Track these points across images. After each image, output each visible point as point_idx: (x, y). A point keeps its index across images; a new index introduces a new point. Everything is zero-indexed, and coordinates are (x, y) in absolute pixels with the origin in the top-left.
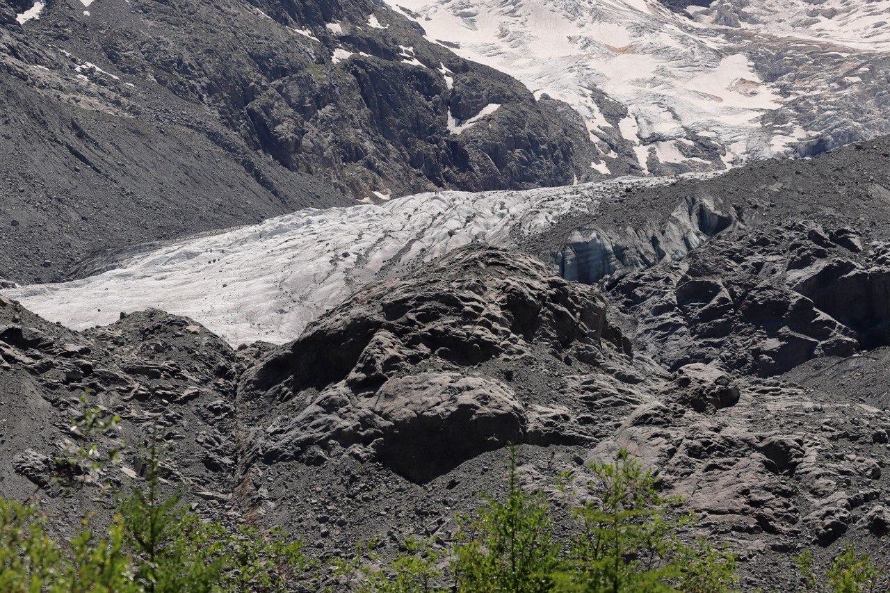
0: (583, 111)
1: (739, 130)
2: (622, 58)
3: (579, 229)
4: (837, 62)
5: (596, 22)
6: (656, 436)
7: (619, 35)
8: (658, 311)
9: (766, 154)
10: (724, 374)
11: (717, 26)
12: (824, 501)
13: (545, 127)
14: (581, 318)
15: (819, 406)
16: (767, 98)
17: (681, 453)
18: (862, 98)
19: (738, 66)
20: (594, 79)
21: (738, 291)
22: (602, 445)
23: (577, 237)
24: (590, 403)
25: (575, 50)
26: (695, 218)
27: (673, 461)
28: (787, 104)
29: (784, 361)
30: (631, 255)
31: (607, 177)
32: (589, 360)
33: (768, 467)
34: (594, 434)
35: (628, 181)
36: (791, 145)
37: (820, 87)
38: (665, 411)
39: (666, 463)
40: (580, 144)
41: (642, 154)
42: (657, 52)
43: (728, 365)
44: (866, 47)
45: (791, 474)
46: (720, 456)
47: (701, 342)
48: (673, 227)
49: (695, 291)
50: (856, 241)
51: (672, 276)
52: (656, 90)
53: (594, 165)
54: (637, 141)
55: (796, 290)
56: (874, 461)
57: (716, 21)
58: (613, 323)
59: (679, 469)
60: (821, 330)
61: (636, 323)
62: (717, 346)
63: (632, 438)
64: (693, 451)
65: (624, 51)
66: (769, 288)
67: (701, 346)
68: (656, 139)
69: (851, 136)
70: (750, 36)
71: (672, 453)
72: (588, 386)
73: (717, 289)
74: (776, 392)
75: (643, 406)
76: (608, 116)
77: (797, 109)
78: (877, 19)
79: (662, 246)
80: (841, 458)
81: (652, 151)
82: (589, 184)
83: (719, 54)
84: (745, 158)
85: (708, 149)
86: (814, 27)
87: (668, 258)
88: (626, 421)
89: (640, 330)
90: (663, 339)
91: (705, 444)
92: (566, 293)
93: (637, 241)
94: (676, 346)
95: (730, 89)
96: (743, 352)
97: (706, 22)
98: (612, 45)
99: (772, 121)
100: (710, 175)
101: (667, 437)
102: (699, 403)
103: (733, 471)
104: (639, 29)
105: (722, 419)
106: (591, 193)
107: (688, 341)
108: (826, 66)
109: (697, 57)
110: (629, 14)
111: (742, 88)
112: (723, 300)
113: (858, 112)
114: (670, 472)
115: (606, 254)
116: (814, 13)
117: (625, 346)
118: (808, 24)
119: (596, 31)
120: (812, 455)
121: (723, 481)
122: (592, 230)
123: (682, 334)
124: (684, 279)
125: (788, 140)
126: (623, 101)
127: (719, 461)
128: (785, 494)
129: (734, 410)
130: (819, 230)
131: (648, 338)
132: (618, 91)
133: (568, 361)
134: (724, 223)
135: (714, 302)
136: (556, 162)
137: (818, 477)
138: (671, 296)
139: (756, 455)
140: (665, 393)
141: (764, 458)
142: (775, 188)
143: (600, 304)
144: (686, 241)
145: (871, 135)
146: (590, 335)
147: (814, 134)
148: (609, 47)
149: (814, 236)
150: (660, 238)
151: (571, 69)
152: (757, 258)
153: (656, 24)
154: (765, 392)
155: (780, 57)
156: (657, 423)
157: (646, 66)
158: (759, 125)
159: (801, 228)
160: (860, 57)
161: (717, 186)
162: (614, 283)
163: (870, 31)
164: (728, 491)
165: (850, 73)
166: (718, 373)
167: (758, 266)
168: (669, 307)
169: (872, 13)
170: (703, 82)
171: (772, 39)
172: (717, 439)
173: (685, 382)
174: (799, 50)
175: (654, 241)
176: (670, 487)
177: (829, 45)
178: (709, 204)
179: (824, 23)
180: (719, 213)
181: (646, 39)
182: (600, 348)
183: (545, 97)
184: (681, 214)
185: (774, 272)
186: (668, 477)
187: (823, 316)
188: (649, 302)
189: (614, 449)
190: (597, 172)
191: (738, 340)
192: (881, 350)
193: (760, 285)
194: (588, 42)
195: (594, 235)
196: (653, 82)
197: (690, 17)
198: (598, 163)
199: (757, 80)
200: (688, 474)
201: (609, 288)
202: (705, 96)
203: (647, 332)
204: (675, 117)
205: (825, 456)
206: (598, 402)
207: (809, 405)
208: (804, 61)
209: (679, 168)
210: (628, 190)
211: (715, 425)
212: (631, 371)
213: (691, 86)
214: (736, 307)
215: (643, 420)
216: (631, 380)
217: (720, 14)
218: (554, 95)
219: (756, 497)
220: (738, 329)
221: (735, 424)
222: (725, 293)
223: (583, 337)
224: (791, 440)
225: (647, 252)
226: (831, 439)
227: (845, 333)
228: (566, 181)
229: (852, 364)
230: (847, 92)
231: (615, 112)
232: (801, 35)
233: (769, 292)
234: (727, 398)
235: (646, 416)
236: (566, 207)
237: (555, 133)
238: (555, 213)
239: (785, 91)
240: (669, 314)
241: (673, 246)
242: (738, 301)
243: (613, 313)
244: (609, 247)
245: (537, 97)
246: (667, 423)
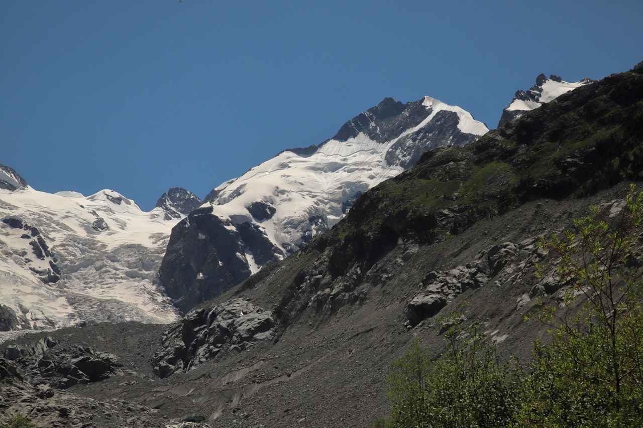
0: (16, 310)
1: (61, 318)
2: (29, 295)
3: (11, 344)
4: (91, 301)
5: (22, 286)
6: (28, 405)
7: (28, 289)
8: (32, 369)
9: (68, 326)
10: (50, 388)
11: (58, 289)
12: (75, 426)
13: (4, 314)
14: (9, 370)
15: (77, 398)
16: (70, 310)
17: (35, 411)
18: (97, 311)
19: (63, 300)
20: (20, 301)
21: (56, 364)
22: (11, 408)
23: (10, 346)
24: (8, 395)
25: (15, 293)
26: (46, 343)
27: (32, 413)
28: (75, 312)
29: (68, 385)
30: (26, 352)
31: (21, 329)
32: (11, 383)
33: (60, 415)
34: (9, 405)
35: (27, 331)
36: (76, 323)
37: (85, 308)
38: (31, 398)
39: (30, 413)
40: (13, 319)
41: (32, 324)
42: (39, 295)
43: (51, 385)
44: (99, 297)
45: (67, 418)
46: (46, 412)
47: (44, 378)
48: (39, 345)
49: (43, 363)
50: (92, 351)
51: (37, 359)
52: (38, 306)
53: (17, 326)
54: (31, 320)
55: (74, 364)
56: (91, 415)
57: (57, 287)
58: (18, 372)
59: (34, 415)
60: (80, 376)
61: (25, 372)
62: (49, 380)
63: (20, 406)
64: (38, 410)
65: (29, 294)
66: (66, 364)
67: (44, 380)
68: (37, 319)
69: (93, 322)
70: (67, 292)
71: (32, 410)
72: (9, 390)
73: (50, 363)
74: (65, 394)
75: (25, 397)
76: (23, 312)
77: (79, 313)
78: (103, 290)
79: (35, 350)
80: (82, 413)
81: (35, 323)
82: (15, 331)
83: (57, 297)
84: (62, 326)
85: (52, 324)
86: (86, 291)
87: (37, 354)
88: (18, 401)
89: (26, 374)
90: (33, 377)
91: (42, 408)
92: (5, 362)
93: (28, 348)
94: (36, 379)
95: (60, 307)
96: (56, 382)
97: (54, 287)
98: (26, 292)
99: (72, 316)
100: (52, 331)
101: (31, 406)
102: (42, 396)
103: (50, 416)
104: (35, 288)
105: (48, 401)
106: (16, 334)
107: (41, 378)
108: (88, 302)
109: (51, 297)
110: (32, 284)
111: (63, 307)
112: (52, 367)
113: (96, 315)
114: (31, 416)
115: (18, 351)
116: (85, 287)
117: (21, 379)
118: (83, 290)
119: (22, 288)
120: (73, 412)
121: (46, 419)
122: (14, 345)
123: (39, 376)
124: (41, 360)
125: (75, 322)
126: (28, 308)
127: (46, 413)
128: (65, 423)
129: (52, 398)
130: (82, 348)
131: (28, 377)
132: (27, 304)
133: (3, 383)
134: (54, 344)
135: (49, 367)
136: (6, 324)
137: (74, 419)
138: (36, 365)
139: (57, 412)
140: (32, 393)
141: (59, 413)
142: (70, 335)
143: (15, 366)
144: (43, 349)
145: (99, 322)
146: (11, 375)
147: (83, 321)
148: (25, 292)
149: (80, 350)
150: (35, 348)
151: (13, 298)
152: (63, 355)
153: (40, 287)
154: (61, 394)
155: (75, 298)
156: (28, 402)
157: (36, 299)
158: (67, 317)
159: (76, 347)
160: (98, 300)
161: (52, 334)
162: (19, 360)
163: (100, 293)
164: (47, 422)
165: (94, 304)
166: (49, 388)
167: (63, 357)
168: (35, 368)
169: (102, 288)
170: (52, 304)
171: (73, 293)
172: (46, 407)
173: (39, 390)
174: (80, 297)
175: (33, 349)
176: (30, 421)
177: (89, 296)
178: (50, 339)
179: (88, 290)
180: (53, 341)
181: (36, 291)
182: (14, 379)
183: (5, 306)
184: (42, 341)
185: (68, 359)
186: (30, 418)
187: (81, 372)
188: (30, 366)
189: (14, 409)
190: (18, 328)
191: (55, 378)
192: (96, 383)
193: (63, 363)
194: (19, 291)
195: (15, 346)
196: (37, 303)
197: (50, 286)
198: (18, 325)
199: (68, 304)
200: (36, 417)
201: (18, 362)
202: (52, 308)
203: (28, 375)
204: (43, 314)
205: (77, 413)
206: (11, 395)
207: (74, 398)
208: (81, 300)
209: (42, 328)
210: (27, 334)
211: (46, 403)
212: (22, 386)
213: (48, 305)
214: (55, 369)
215: (24, 401)
216: (22, 389)
217: (59, 285)
218: (7, 305)
219: (56, 424)
220: (55, 376)
221: (52, 403)
222: (53, 365)
223: (9, 376)
224: (68, 408)
225: (31, 352)
226: (79, 408)
227: (87, 377)
228: (8, 330)
229: (87, 386)
230: (93, 309)
231: (25, 311)
232: (81, 293)
233: (66, 365)
234: (50, 395)
235: (25, 400)
236: (7, 338)
237: (7, 316)
238: (4, 339)
239: (75, 308)
240: (35, 370)
241: (39, 350)
242: (56, 367)
243: (19, 369)
244: (19, 350)
245: (2, 305)
246: (31, 402)
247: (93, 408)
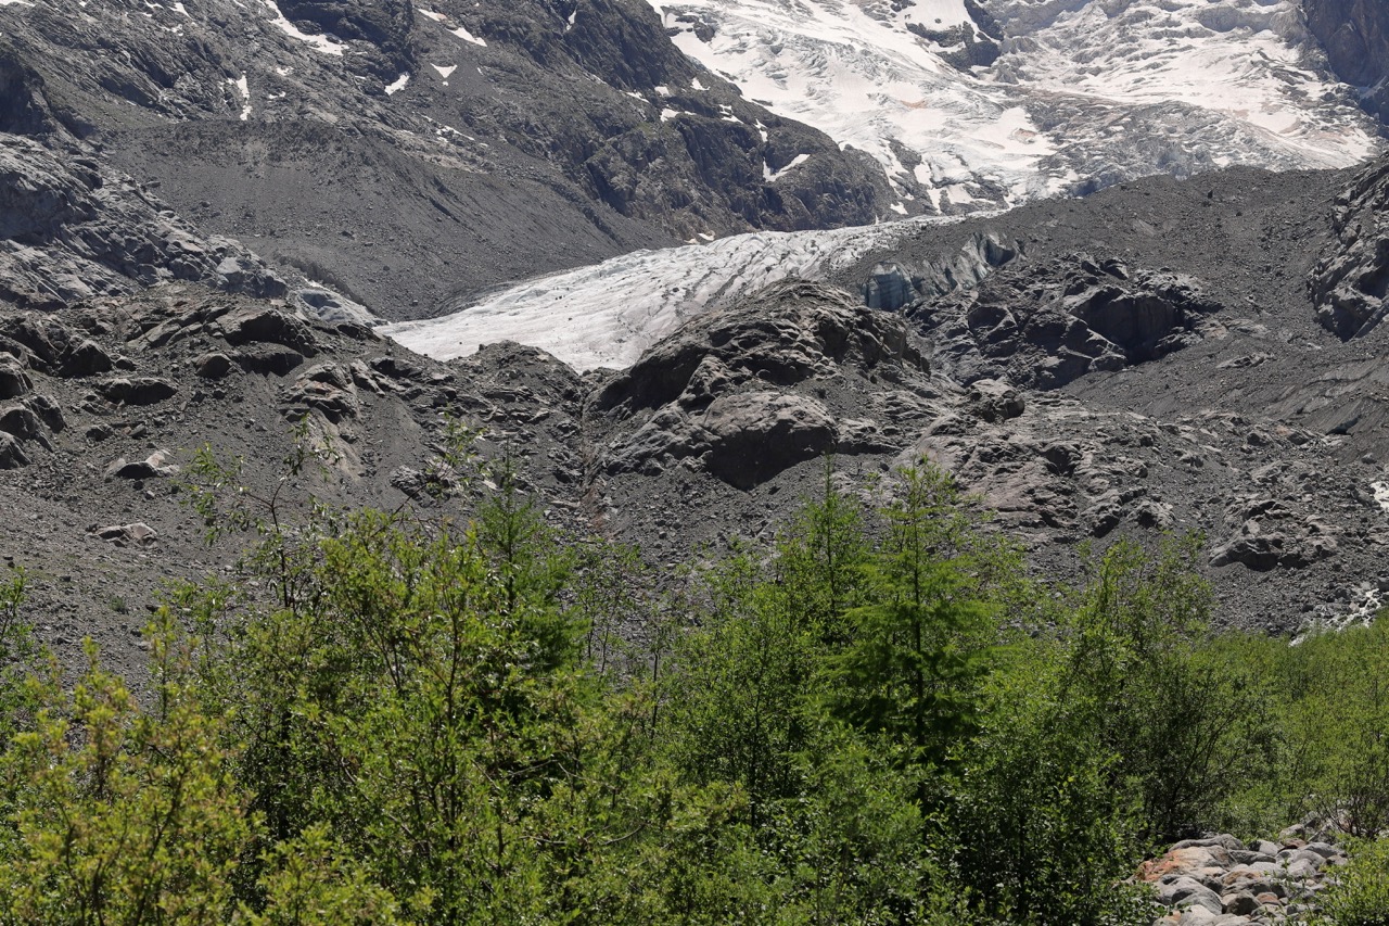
0: (883, 159)
1: (1019, 173)
2: (915, 112)
3: (882, 263)
4: (1102, 112)
5: (892, 81)
6: (952, 444)
7: (914, 93)
8: (952, 334)
9: (1044, 194)
10: (1011, 388)
11: (999, 84)
12: (1099, 498)
13: (849, 174)
14: (885, 341)
15: (1093, 415)
16: (1043, 145)
17: (975, 458)
18: (1125, 144)
19: (1017, 117)
20: (891, 131)
21: (1022, 315)
22: (905, 453)
23: (880, 270)
24: (893, 417)
25: (874, 106)
26: (982, 250)
27: (967, 465)
28: (1060, 151)
29: (1062, 377)
30: (927, 285)
31: (905, 216)
32: (893, 379)
33: (1051, 469)
34: (898, 444)
35: (923, 220)
36: (1065, 186)
37: (1089, 135)
38: (960, 422)
39: (961, 467)
40: (880, 188)
41: (935, 196)
42: (947, 106)
43: (1015, 380)
44: (1127, 100)
45: (1070, 475)
46: (1008, 460)
47: (991, 360)
48: (964, 260)
49: (984, 315)
50: (1123, 270)
51: (963, 303)
52: (946, 140)
53: (893, 207)
54: (931, 184)
55: (1071, 313)
56: (1141, 462)
57: (997, 79)
58: (912, 346)
59: (972, 472)
60: (1095, 349)
61: (933, 345)
62: (1004, 364)
63: (931, 447)
64: (984, 457)
65: (917, 106)
66: (1049, 312)
67: (990, 364)
68: (947, 182)
69: (1117, 177)
70: (1026, 92)
71: (966, 458)
72: (892, 401)
73: (1003, 314)
74: (1055, 404)
75: (940, 418)
76: (905, 163)
77: (1069, 155)
78: (1137, 76)
79: (955, 277)
80: (1113, 460)
81: (943, 193)
82: (889, 224)
83: (1001, 108)
84: (1025, 198)
85: (992, 191)
86: (1082, 83)
87: (959, 287)
88: (925, 431)
89: (936, 351)
90: (957, 359)
91: (995, 450)
92: (870, 319)
93: (933, 273)
94: (967, 366)
95: (1011, 138)
96: (1026, 369)
97: (988, 80)
98: (907, 101)
99: (1049, 165)
100: (995, 214)
101: (962, 445)
102: (989, 415)
103: (1020, 473)
104: (931, 87)
105: (1009, 429)
106: (891, 231)
107: (980, 360)
108: (1094, 117)
109: (981, 111)
110: (921, 74)
111: (1021, 137)
112: (1009, 323)
113: (1122, 157)
114: (964, 476)
115: (905, 285)
116: (1082, 71)
117: (923, 366)
118: (1076, 81)
119: (891, 88)
120: (1088, 458)
121: (1010, 483)
122: (892, 264)
123: (973, 354)
124: (975, 305)
125: (1062, 182)
126: (918, 150)
127: (1007, 465)
128: (1066, 492)
129: (1020, 420)
130: (1091, 260)
131: (943, 358)
132: (912, 141)
133: (873, 380)
134: (1008, 255)
135: (1001, 325)
136: (859, 204)
137: (1093, 477)
138: (963, 321)
139: (1040, 459)
140: (959, 406)
141: (1047, 461)
142: (1052, 224)
143: (901, 329)
144: (975, 272)
145: (1135, 177)
146: (893, 356)
147: (1085, 176)
148: (903, 103)
149: (1087, 266)
150: (953, 270)
151: (871, 123)
152: (1038, 286)
153: (944, 82)
154: (1047, 403)
155: (1053, 109)
156: (953, 433)
157: (937, 119)
158: (1037, 169)
159: (1075, 259)
160: (1123, 109)
161: (1000, 223)
162: (912, 311)
163: (1131, 86)
164: (1015, 491)
165: (1114, 123)
166: (1006, 388)
167: (1039, 293)
168: (962, 331)
169: (1132, 70)
170: (987, 132)
171: (1046, 93)
172: (1005, 446)
173: (977, 396)
174: (1070, 103)
175: (948, 273)
176: (965, 489)
177: (1096, 99)
178: (995, 239)
179: (1091, 79)
180: (1003, 247)
181: (936, 95)
182: (902, 368)
183: (849, 147)
184: (970, 249)
185: (1052, 298)
186: (963, 480)
187: (1096, 336)
188: (943, 326)
189: (916, 456)
190: (895, 213)
191: (1022, 358)
192: (1146, 365)
193: (1041, 310)
194: (886, 99)
195: (894, 268)
196: (943, 133)
197: (974, 76)
198: (896, 204)
199: (1034, 129)
200: (981, 477)
201: (908, 315)
202: (989, 144)
203: (942, 352)
204: (963, 163)
205: (1100, 459)
206: (901, 415)
207: (1085, 414)
208: (1074, 113)
209: (968, 208)
210: (923, 228)
211: (1004, 434)
212: (929, 387)
213: (976, 136)
214: (1020, 329)
215: (941, 430)
216: (930, 395)
217: (1001, 72)
218: (856, 146)
219: (1040, 496)
220: (1022, 350)
221: (1021, 433)
222: (1010, 317)
223: (886, 358)
224: (1070, 445)
225: (941, 282)
226: (1104, 443)
227: (1115, 350)
228: (869, 221)
229: (1122, 377)
230: (1112, 139)
231: (911, 160)
232: (1071, 90)
233: (1049, 316)
234: (1013, 410)
235: (943, 427)
236: (869, 244)
237: (858, 179)
238: (860, 249)
239: (1058, 139)
240: (961, 337)
241: (964, 276)
242: (1022, 324)
243: (913, 338)
244: (908, 279)
245: (842, 147)
246: (962, 433)
247: (1146, 442)
